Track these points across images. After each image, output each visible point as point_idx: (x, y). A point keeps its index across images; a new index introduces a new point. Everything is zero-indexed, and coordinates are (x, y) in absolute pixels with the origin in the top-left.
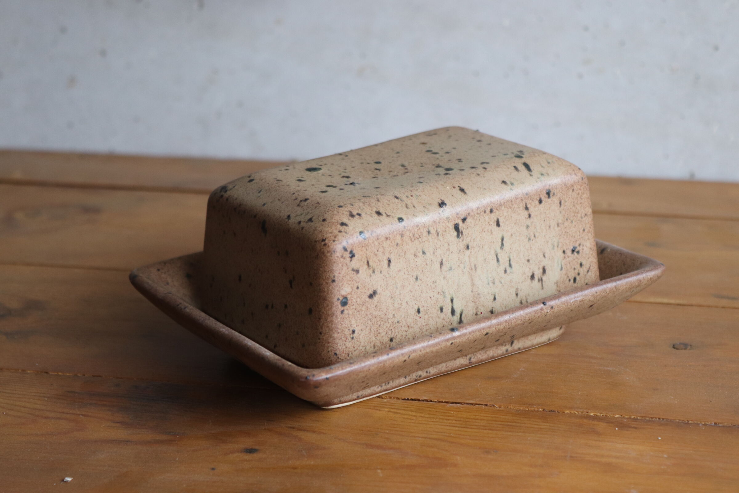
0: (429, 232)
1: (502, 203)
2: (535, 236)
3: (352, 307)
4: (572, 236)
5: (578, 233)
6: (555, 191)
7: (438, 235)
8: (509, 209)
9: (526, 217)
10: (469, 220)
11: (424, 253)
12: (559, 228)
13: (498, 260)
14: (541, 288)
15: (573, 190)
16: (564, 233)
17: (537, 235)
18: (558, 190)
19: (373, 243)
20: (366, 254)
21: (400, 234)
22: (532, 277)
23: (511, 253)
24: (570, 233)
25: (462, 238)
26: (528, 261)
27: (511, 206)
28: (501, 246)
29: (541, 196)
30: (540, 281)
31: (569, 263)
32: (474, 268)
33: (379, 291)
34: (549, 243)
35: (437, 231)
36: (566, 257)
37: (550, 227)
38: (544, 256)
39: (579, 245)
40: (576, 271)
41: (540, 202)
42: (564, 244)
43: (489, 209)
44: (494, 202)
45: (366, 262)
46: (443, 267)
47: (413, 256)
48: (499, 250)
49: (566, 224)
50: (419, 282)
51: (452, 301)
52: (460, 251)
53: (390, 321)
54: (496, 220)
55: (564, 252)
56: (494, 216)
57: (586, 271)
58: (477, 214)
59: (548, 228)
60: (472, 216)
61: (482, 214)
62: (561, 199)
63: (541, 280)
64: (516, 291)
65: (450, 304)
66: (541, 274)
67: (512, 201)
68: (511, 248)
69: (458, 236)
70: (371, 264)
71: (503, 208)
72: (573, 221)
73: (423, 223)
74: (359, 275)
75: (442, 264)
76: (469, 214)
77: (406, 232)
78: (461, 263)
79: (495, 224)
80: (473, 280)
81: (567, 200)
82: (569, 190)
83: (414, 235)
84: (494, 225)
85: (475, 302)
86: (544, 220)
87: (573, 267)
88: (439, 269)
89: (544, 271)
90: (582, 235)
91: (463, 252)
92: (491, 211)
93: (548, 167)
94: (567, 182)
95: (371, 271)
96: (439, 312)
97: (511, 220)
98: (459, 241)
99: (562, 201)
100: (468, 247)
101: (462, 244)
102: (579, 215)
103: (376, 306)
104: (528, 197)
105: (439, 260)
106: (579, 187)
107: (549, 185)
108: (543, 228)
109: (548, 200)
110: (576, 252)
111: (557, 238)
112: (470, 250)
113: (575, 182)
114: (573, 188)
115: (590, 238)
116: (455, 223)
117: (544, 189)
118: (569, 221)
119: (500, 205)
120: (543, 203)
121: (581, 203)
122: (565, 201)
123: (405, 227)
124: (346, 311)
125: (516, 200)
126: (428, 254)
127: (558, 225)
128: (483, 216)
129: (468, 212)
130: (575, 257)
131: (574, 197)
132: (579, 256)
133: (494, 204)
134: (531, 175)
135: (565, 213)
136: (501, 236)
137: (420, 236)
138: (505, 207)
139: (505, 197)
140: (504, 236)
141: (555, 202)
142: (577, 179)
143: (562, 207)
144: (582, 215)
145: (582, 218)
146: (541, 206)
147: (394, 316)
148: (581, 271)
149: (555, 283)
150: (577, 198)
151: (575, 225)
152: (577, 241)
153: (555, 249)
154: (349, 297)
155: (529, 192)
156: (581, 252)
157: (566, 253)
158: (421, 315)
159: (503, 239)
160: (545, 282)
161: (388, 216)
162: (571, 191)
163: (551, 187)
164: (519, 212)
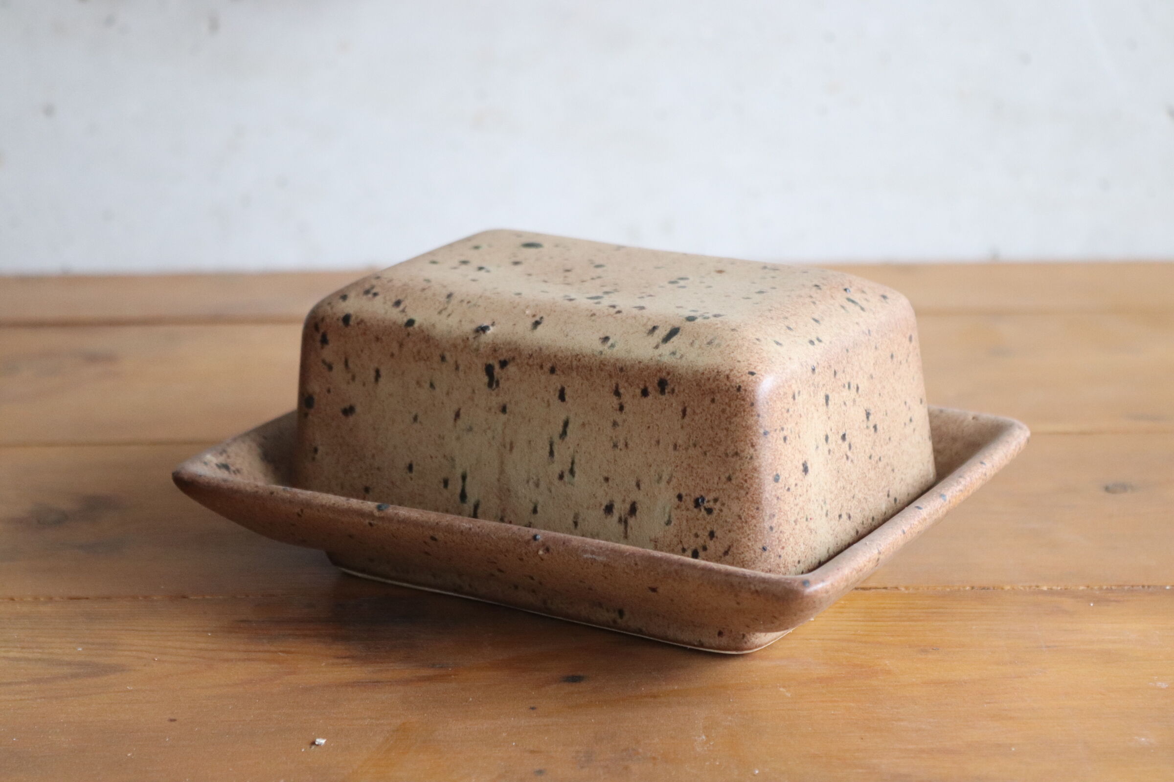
0: (443, 358)
1: (574, 366)
2: (626, 445)
3: (318, 414)
4: (701, 478)
5: (716, 479)
6: (675, 386)
7: (457, 368)
8: (585, 381)
9: (614, 406)
10: (512, 369)
11: (432, 385)
12: (677, 453)
13: (551, 453)
14: (623, 535)
15: (713, 401)
16: (685, 465)
17: (631, 444)
18: (682, 389)
19: (356, 337)
20: (345, 348)
21: (398, 342)
22: (609, 509)
23: (577, 452)
24: (699, 470)
25: (496, 390)
26: (607, 479)
27: (589, 377)
28: (561, 432)
29: (648, 384)
30: (623, 523)
31: (687, 521)
32: (508, 447)
33: (358, 409)
34: (653, 470)
35: (456, 362)
36: (683, 507)
37: (658, 442)
38: (638, 485)
39: (716, 500)
40: (700, 541)
41: (645, 393)
42: (683, 485)
43: (549, 365)
44: (560, 359)
45: (343, 359)
46: (459, 422)
47: (414, 383)
48: (556, 439)
49: (692, 452)
50: (417, 426)
51: (464, 478)
52: (490, 409)
53: (368, 462)
54: (559, 388)
55: (680, 497)
56: (556, 381)
57: (722, 550)
58: (528, 364)
59: (653, 442)
60: (518, 365)
61: (535, 367)
62: (686, 405)
63: (623, 521)
64: (574, 518)
65: (460, 481)
66: (626, 513)
67: (591, 370)
68: (578, 445)
69: (490, 385)
70: (351, 365)
71: (574, 374)
72: (708, 454)
73: (437, 340)
74: (331, 374)
75: (457, 415)
76: (514, 358)
77: (408, 342)
78: (489, 428)
79: (557, 394)
80: (502, 463)
81: (698, 411)
82: (705, 398)
83: (419, 352)
84: (555, 395)
85: (501, 500)
86: (649, 427)
87: (694, 531)
88: (452, 421)
89: (633, 510)
90: (724, 486)
91: (495, 413)
92: (553, 370)
93: (700, 347)
94: (703, 381)
95: (350, 375)
96: (442, 485)
97: (585, 399)
98: (491, 394)
99: (689, 410)
100: (504, 410)
101: (495, 401)
102: (722, 449)
103: (351, 430)
104: (623, 376)
105: (455, 407)
106: (727, 400)
107: (668, 374)
108: (645, 439)
109: (661, 396)
110: (706, 509)
111: (670, 469)
112: (507, 416)
113: (718, 388)
114: (712, 397)
115: (742, 499)
116: (488, 363)
117: (656, 375)
118: (700, 449)
119: (570, 368)
120: (650, 397)
121: (727, 429)
122: (694, 412)
123: (409, 334)
124: (310, 417)
125: (600, 371)
126: (438, 389)
127: (675, 447)
128: (537, 372)
129: (512, 355)
130: (700, 515)
131: (713, 413)
132: (708, 518)
133: (560, 361)
134: (657, 347)
135: (693, 433)
136: (563, 417)
137: (428, 358)
138: (577, 374)
139: (582, 359)
140: (570, 421)
141: (674, 405)
142: (726, 385)
143: (687, 420)
144: (728, 452)
145: (727, 455)
146: (645, 400)
147: (373, 456)
148: (711, 544)
149: (651, 540)
150: (720, 417)
151: (712, 463)
152: (709, 490)
153: (663, 484)
154: (316, 397)
155: (626, 369)
156: (715, 512)
157: (683, 499)
158: (413, 475)
159: (566, 424)
160: (632, 528)
161: (403, 311)
162: (707, 401)
163: (669, 377)
164: (602, 392)
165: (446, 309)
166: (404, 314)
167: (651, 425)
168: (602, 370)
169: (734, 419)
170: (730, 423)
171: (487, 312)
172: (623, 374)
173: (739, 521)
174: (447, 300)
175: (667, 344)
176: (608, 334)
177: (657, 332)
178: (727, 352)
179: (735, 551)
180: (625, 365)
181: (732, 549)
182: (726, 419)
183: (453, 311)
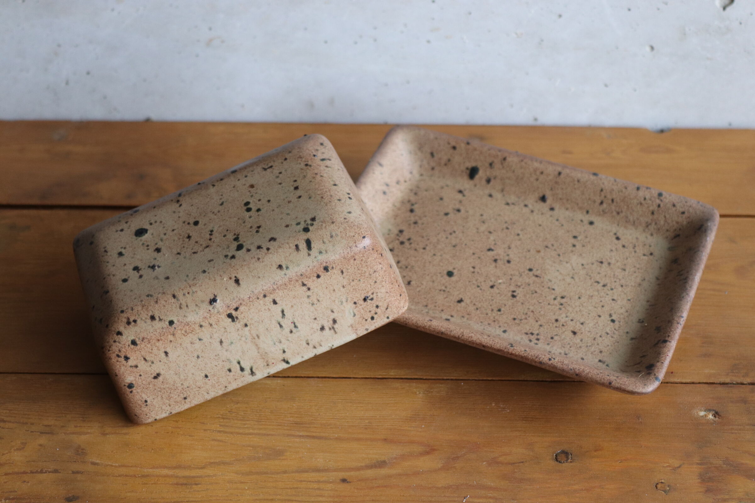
0: (201, 326)
1: (276, 288)
2: (318, 301)
3: (139, 388)
4: (362, 290)
5: (369, 286)
6: (333, 265)
7: (211, 325)
8: (285, 290)
9: (305, 291)
10: (242, 308)
11: (200, 340)
12: (345, 289)
13: (281, 326)
14: (334, 333)
15: (355, 260)
16: (352, 290)
17: (320, 299)
18: (337, 264)
19: (145, 346)
20: (141, 354)
21: (171, 335)
22: (322, 329)
23: (294, 318)
24: (360, 288)
25: (238, 321)
26: (315, 319)
27: (286, 288)
28: (282, 316)
29: (318, 273)
30: (332, 329)
31: (363, 309)
32: (256, 337)
33: (162, 372)
34: (337, 302)
35: (209, 323)
36: (359, 306)
37: (334, 290)
38: (332, 312)
39: (373, 294)
40: (373, 312)
41: (318, 277)
42: (354, 298)
43: (262, 295)
45: (142, 359)
46: (224, 344)
47: (190, 344)
48: (280, 319)
49: (353, 284)
50: (200, 360)
51: (239, 363)
52: (238, 330)
53: (180, 388)
54: (272, 300)
55: (355, 303)
56: (269, 299)
58: (250, 301)
59: (332, 292)
60: (244, 305)
61: (254, 300)
62: (342, 269)
64: (306, 342)
65: (237, 365)
66: (332, 325)
67: (286, 284)
68: (293, 315)
69: (233, 320)
70: (148, 359)
71: (277, 291)
72: (361, 280)
73: (194, 321)
74: (138, 368)
75: (221, 342)
76: (241, 304)
77: (177, 332)
78: (242, 337)
80: (257, 345)
81: (349, 268)
82: (350, 261)
83: (186, 332)
84: (271, 304)
85: (264, 359)
86: (327, 288)
87: (368, 311)
88: (220, 346)
89: (335, 321)
90: (374, 286)
91: (242, 329)
92: (265, 296)
93: (330, 242)
94: (346, 256)
95: (150, 363)
96: (228, 372)
97: (288, 297)
98: (236, 324)
99: (344, 271)
100: (246, 325)
101: (238, 325)
102: (367, 274)
103: (163, 382)
104: (304, 277)
105: (219, 340)
106: (362, 255)
107: (327, 263)
108: (327, 293)
109: (327, 273)
110: (370, 300)
111: (345, 296)
112: (249, 327)
113: (355, 253)
114: (354, 258)
115: (385, 286)
116: (228, 313)
117: (321, 267)
118: (356, 280)
119: (274, 290)
120: (322, 276)
121: (367, 266)
122: (347, 269)
123: (175, 328)
124: (134, 391)
125: (290, 282)
126: (205, 340)
127: (343, 287)
128: (256, 301)
129: (239, 303)
130: (368, 303)
131: (357, 264)
132: (373, 302)
133: (267, 290)
134: (309, 255)
135: (350, 277)
136: (280, 310)
137: (192, 331)
138: (279, 290)
139: (278, 283)
140: (284, 309)
141: (336, 273)
142: (358, 250)
143: (345, 274)
144: (371, 273)
145: (370, 275)
146: (319, 279)
147: (182, 384)
148: (378, 311)
149: (349, 327)
150: (361, 264)
151: (364, 282)
152: (368, 292)
153: (345, 303)
154: (134, 382)
155: (304, 273)
156: (375, 298)
157: (357, 303)
158: (209, 378)
159: (283, 311)
160: (337, 328)
161: (160, 320)
162: (352, 261)
163: (328, 264)
164: (296, 289)
165: (181, 304)
166: (163, 321)
167: (328, 287)
168: (291, 281)
169: (368, 260)
170: (367, 262)
173: (387, 294)
175: (312, 250)
176: (279, 264)
177: (300, 247)
178: (344, 235)
179: (391, 305)
180: (302, 272)
181: (389, 306)
182: (365, 262)
183: (186, 303)
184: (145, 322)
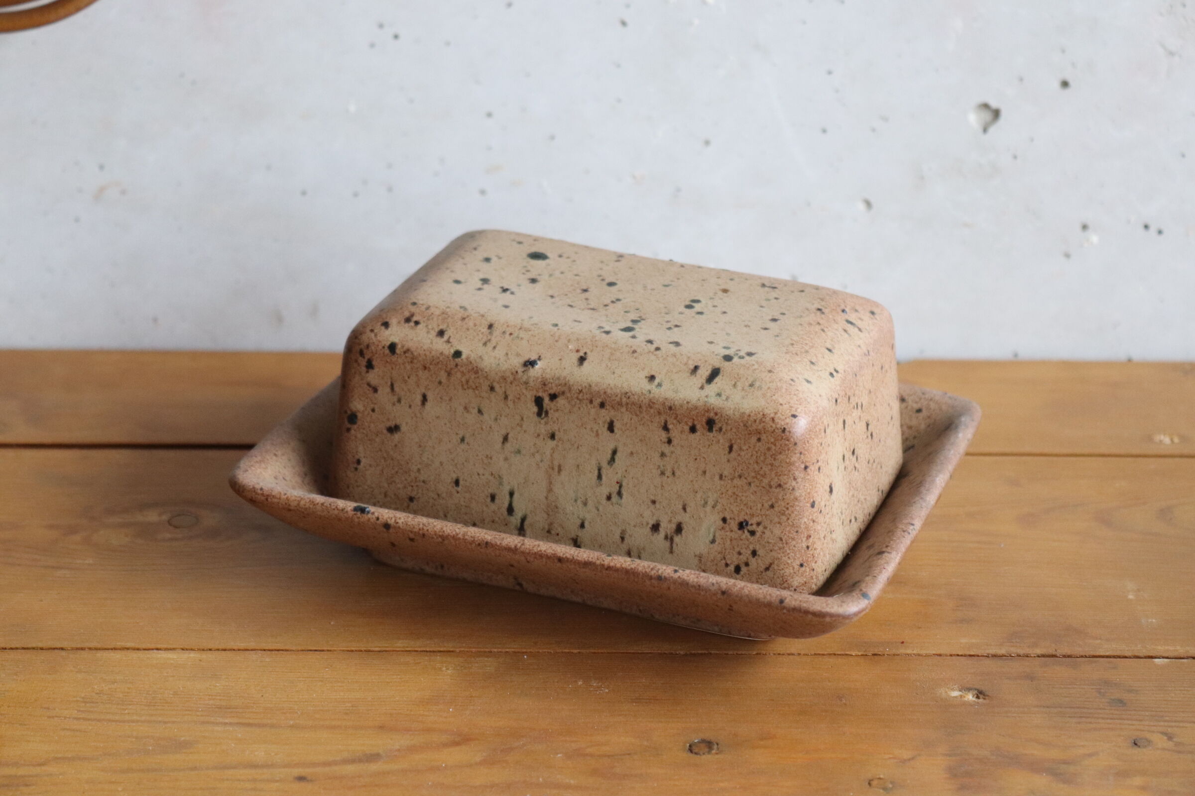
0: (492, 389)
1: (624, 403)
2: (673, 474)
3: (361, 430)
4: (745, 505)
5: (759, 506)
6: (723, 425)
7: (506, 398)
8: (634, 417)
9: (663, 440)
10: (561, 401)
11: (480, 412)
12: (722, 483)
13: (600, 477)
14: (668, 550)
15: (759, 440)
16: (730, 493)
17: (678, 473)
18: (729, 428)
19: (403, 364)
20: (391, 373)
21: (446, 371)
22: (656, 528)
23: (625, 477)
24: (744, 498)
25: (545, 419)
26: (654, 502)
27: (638, 413)
28: (609, 459)
29: (696, 423)
30: (669, 540)
31: (731, 540)
32: (556, 469)
33: (404, 428)
34: (699, 495)
35: (505, 392)
36: (727, 529)
37: (704, 472)
38: (684, 509)
39: (758, 524)
40: (743, 558)
41: (693, 429)
42: (728, 510)
43: (599, 400)
44: (610, 395)
45: (389, 383)
46: (508, 445)
47: (461, 408)
48: (604, 464)
49: (737, 482)
50: (463, 446)
51: (511, 494)
52: (539, 435)
53: (413, 475)
54: (608, 420)
55: (724, 520)
56: (605, 415)
57: (764, 567)
58: (577, 398)
59: (700, 472)
60: (567, 398)
61: (584, 401)
62: (733, 442)
63: (669, 539)
64: (621, 533)
65: (508, 497)
66: (673, 531)
67: (640, 407)
68: (626, 471)
69: (539, 414)
70: (396, 389)
71: (624, 409)
72: (752, 484)
73: (486, 372)
74: (376, 395)
75: (506, 439)
76: (563, 393)
77: (456, 372)
78: (538, 452)
79: (606, 426)
80: (550, 483)
81: (744, 448)
82: (752, 437)
83: (467, 382)
84: (604, 426)
85: (548, 515)
86: (696, 459)
87: (737, 549)
88: (500, 445)
89: (679, 529)
90: (767, 513)
91: (544, 439)
92: (602, 405)
93: (743, 389)
94: (750, 422)
95: (395, 399)
96: (489, 499)
97: (634, 432)
98: (540, 422)
99: (735, 447)
100: (553, 437)
101: (544, 428)
102: (766, 481)
103: (396, 446)
104: (672, 414)
105: (504, 432)
106: (772, 440)
107: (716, 414)
108: (692, 469)
109: (708, 434)
110: (749, 531)
111: (715, 495)
112: (555, 442)
113: (765, 429)
114: (758, 436)
115: (783, 524)
116: (538, 395)
117: (704, 415)
118: (745, 481)
119: (620, 404)
120: (698, 433)
121: (772, 465)
122: (741, 449)
123: (457, 365)
124: (353, 432)
125: (649, 409)
126: (486, 416)
127: (721, 477)
128: (586, 405)
129: (563, 389)
130: (744, 537)
131: (759, 450)
132: (751, 539)
133: (610, 397)
134: (702, 388)
135: (738, 466)
136: (612, 446)
137: (477, 387)
138: (627, 410)
139: (632, 397)
140: (618, 449)
141: (721, 441)
142: (771, 426)
143: (733, 454)
144: (772, 483)
145: (771, 487)
146: (692, 436)
147: (419, 470)
148: (753, 562)
149: (695, 556)
150: (765, 454)
151: (755, 492)
152: (752, 515)
153: (708, 508)
154: (359, 415)
155: (675, 408)
156: (758, 534)
157: (728, 522)
158: (459, 489)
159: (614, 452)
160: (677, 545)
161: (448, 341)
162: (754, 439)
163: (717, 417)
164: (650, 426)
165: (490, 340)
166: (450, 344)
167: (698, 458)
168: (651, 408)
169: (779, 457)
170: (775, 459)
171: (531, 345)
172: (672, 412)
173: (780, 542)
174: (489, 331)
175: (711, 385)
176: (653, 373)
177: (699, 372)
178: (769, 395)
179: (776, 567)
180: (674, 405)
181: (773, 566)
182: (771, 456)
183: (497, 343)
184: (428, 332)
